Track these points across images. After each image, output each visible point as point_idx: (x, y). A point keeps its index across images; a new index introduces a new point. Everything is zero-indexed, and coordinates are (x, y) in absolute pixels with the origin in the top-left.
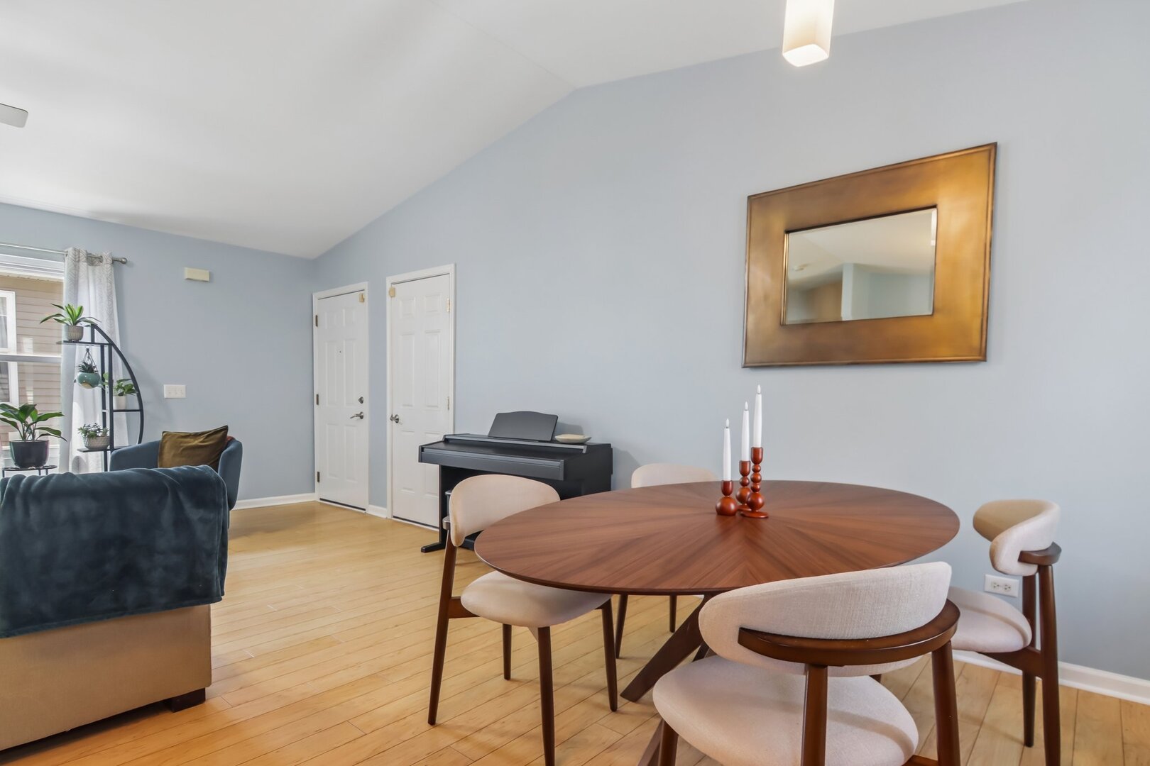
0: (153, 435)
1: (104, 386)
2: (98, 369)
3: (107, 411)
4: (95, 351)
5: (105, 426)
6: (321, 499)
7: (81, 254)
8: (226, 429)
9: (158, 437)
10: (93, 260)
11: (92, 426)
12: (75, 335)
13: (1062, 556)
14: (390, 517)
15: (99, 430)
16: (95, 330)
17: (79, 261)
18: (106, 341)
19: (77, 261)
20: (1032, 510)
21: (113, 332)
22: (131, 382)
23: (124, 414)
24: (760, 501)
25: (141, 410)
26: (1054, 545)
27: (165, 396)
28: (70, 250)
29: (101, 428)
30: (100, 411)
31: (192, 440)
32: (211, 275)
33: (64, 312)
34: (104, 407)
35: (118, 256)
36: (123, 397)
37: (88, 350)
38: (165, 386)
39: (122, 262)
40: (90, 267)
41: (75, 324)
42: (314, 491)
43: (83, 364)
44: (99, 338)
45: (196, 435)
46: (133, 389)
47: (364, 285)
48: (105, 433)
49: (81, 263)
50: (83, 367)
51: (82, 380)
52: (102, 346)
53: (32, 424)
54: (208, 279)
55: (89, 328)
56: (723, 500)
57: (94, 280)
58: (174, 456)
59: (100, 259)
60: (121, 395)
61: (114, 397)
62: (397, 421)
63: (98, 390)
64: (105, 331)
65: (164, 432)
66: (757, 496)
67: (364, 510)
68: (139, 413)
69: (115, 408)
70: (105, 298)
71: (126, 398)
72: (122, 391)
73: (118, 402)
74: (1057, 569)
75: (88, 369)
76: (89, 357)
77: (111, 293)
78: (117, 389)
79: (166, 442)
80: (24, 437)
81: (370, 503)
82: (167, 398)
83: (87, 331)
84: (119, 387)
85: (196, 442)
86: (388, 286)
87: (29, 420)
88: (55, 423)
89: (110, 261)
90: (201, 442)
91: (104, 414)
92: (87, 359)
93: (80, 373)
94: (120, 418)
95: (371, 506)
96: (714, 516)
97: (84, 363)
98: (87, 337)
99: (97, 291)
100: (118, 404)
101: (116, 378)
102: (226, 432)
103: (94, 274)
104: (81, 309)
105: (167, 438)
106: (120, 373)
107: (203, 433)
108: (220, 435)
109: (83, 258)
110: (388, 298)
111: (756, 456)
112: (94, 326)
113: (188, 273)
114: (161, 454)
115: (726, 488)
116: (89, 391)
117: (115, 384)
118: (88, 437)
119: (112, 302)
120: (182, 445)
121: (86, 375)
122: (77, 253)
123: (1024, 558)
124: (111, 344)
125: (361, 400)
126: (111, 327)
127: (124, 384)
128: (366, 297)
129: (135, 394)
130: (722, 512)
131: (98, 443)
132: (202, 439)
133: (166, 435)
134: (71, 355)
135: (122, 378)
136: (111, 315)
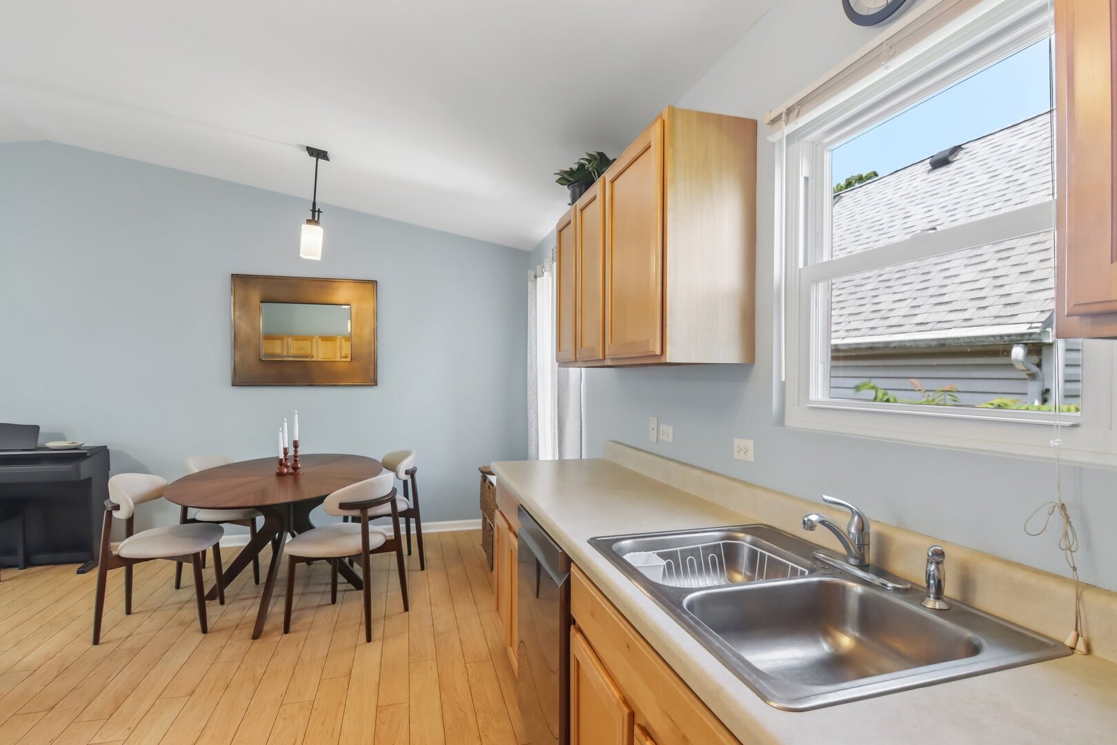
13: (418, 470)
20: (405, 454)
24: (299, 466)
26: (415, 467)
56: (279, 468)
66: (297, 464)
74: (417, 476)
96: (275, 477)
111: (296, 445)
115: (281, 462)
123: (407, 473)
130: (280, 475)
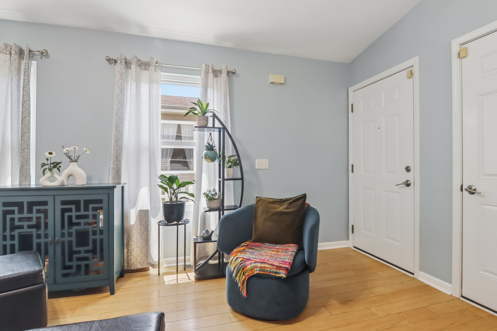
0: (250, 201)
1: (220, 160)
2: (217, 148)
3: (221, 180)
4: (216, 134)
5: (220, 191)
6: (354, 247)
7: (209, 68)
8: (304, 197)
9: (253, 202)
10: (216, 73)
11: (212, 190)
12: (203, 123)
14: (458, 295)
15: (216, 193)
16: (216, 119)
17: (208, 73)
18: (221, 126)
19: (207, 73)
21: (226, 122)
22: (236, 157)
23: (232, 181)
25: (242, 179)
27: (256, 168)
28: (204, 66)
29: (218, 192)
30: (217, 179)
31: (278, 206)
32: (285, 79)
33: (197, 107)
34: (220, 177)
35: (231, 69)
36: (231, 169)
37: (211, 134)
38: (256, 160)
39: (233, 72)
40: (215, 79)
41: (204, 115)
42: (348, 239)
43: (208, 145)
44: (217, 124)
45: (281, 202)
46: (237, 163)
47: (415, 61)
48: (220, 196)
49: (209, 74)
50: (207, 147)
51: (207, 157)
52: (220, 129)
53: (176, 189)
54: (283, 82)
55: (212, 118)
57: (217, 87)
58: (265, 220)
59: (220, 72)
60: (230, 167)
61: (225, 169)
62: (472, 191)
63: (216, 163)
64: (222, 121)
65: (257, 197)
67: (413, 274)
68: (241, 181)
69: (226, 177)
70: (223, 98)
71: (233, 169)
72: (231, 164)
73: (229, 173)
75: (210, 148)
76: (211, 140)
77: (226, 94)
78: (228, 163)
79: (259, 206)
80: (171, 199)
81: (420, 270)
82: (257, 169)
83: (210, 120)
84: (229, 161)
85: (281, 208)
86: (455, 48)
87: (175, 186)
88: (191, 189)
89: (226, 72)
90: (286, 208)
91: (220, 181)
92: (210, 141)
93: (206, 151)
94: (229, 185)
95: (421, 273)
97: (208, 143)
98: (210, 124)
99: (218, 94)
100: (228, 175)
101: (227, 154)
102: (305, 200)
103: (217, 83)
104: (208, 104)
105: (260, 202)
106: (229, 151)
107: (286, 200)
108: (299, 202)
109: (210, 71)
110: (455, 62)
112: (214, 116)
113: (272, 78)
114: (255, 217)
116: (212, 164)
117: (227, 159)
118: (209, 200)
119: (227, 100)
120: (271, 210)
121: (210, 153)
122: (207, 67)
124: (225, 128)
125: (408, 169)
126: (225, 118)
127: (232, 159)
128: (416, 71)
129: (239, 167)
131: (215, 204)
132: (285, 206)
133: (259, 200)
134: (202, 138)
135: (231, 155)
136: (226, 109)
